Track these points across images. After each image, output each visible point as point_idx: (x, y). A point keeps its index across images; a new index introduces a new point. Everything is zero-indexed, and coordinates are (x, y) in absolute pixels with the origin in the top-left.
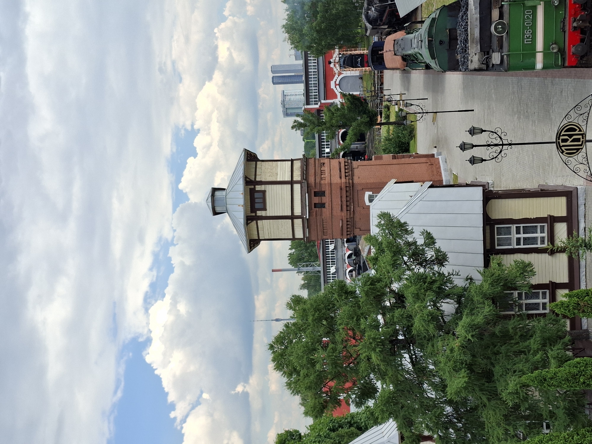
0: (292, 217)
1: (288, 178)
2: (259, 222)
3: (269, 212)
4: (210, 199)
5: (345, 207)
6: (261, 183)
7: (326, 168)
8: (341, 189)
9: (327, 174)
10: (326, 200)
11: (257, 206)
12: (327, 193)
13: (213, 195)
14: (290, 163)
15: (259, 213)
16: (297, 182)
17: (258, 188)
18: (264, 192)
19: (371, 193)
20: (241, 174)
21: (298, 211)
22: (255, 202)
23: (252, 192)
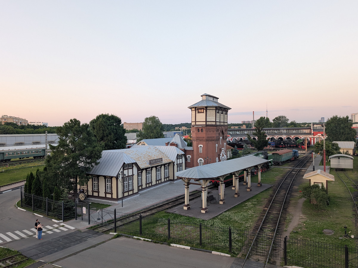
0: (196, 122)
1: (208, 120)
2: (195, 111)
3: (197, 114)
5: (198, 138)
6: (206, 112)
7: (212, 133)
8: (204, 137)
10: (200, 132)
11: (199, 110)
12: (202, 133)
14: (215, 121)
15: (197, 111)
16: (206, 123)
17: (205, 110)
18: (203, 113)
19: (203, 147)
21: (197, 123)
22: (200, 109)
23: (204, 109)
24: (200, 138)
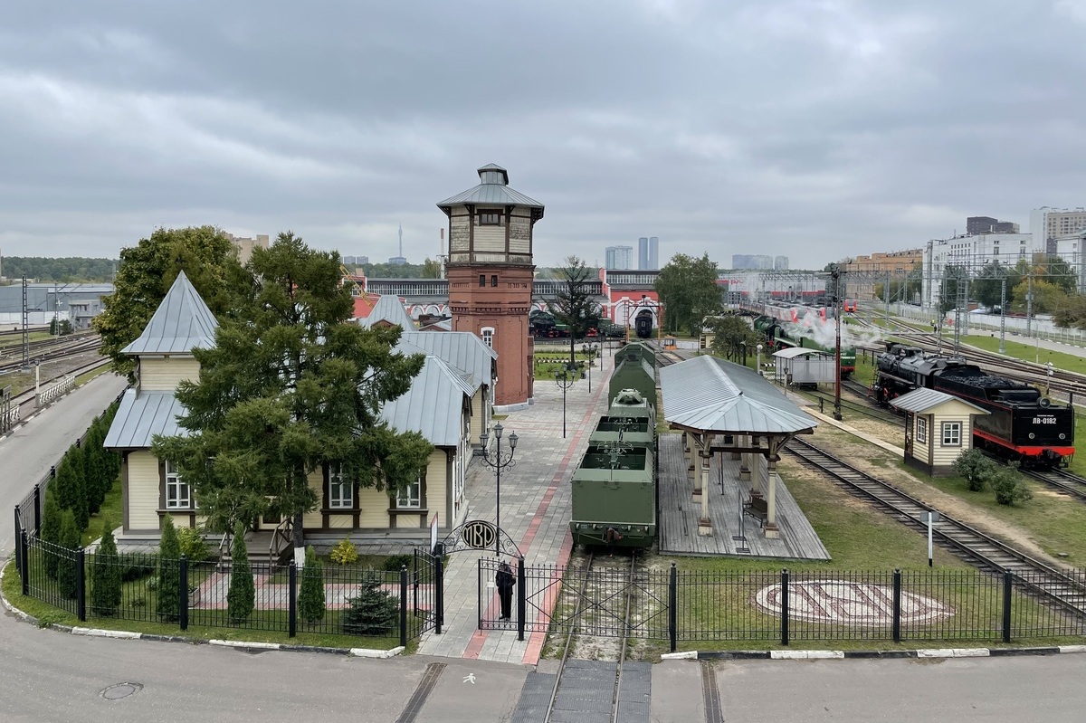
0: (471, 251)
1: (512, 249)
3: (477, 229)
4: (495, 168)
5: (480, 306)
6: (508, 221)
7: (521, 289)
8: (499, 303)
9: (514, 289)
10: (488, 287)
11: (484, 216)
12: (494, 289)
13: (498, 171)
14: (528, 252)
15: (477, 217)
16: (507, 258)
17: (503, 218)
18: (496, 227)
19: (493, 333)
20: (519, 201)
21: (477, 258)
22: (488, 214)
23: (499, 212)
24: (488, 306)
